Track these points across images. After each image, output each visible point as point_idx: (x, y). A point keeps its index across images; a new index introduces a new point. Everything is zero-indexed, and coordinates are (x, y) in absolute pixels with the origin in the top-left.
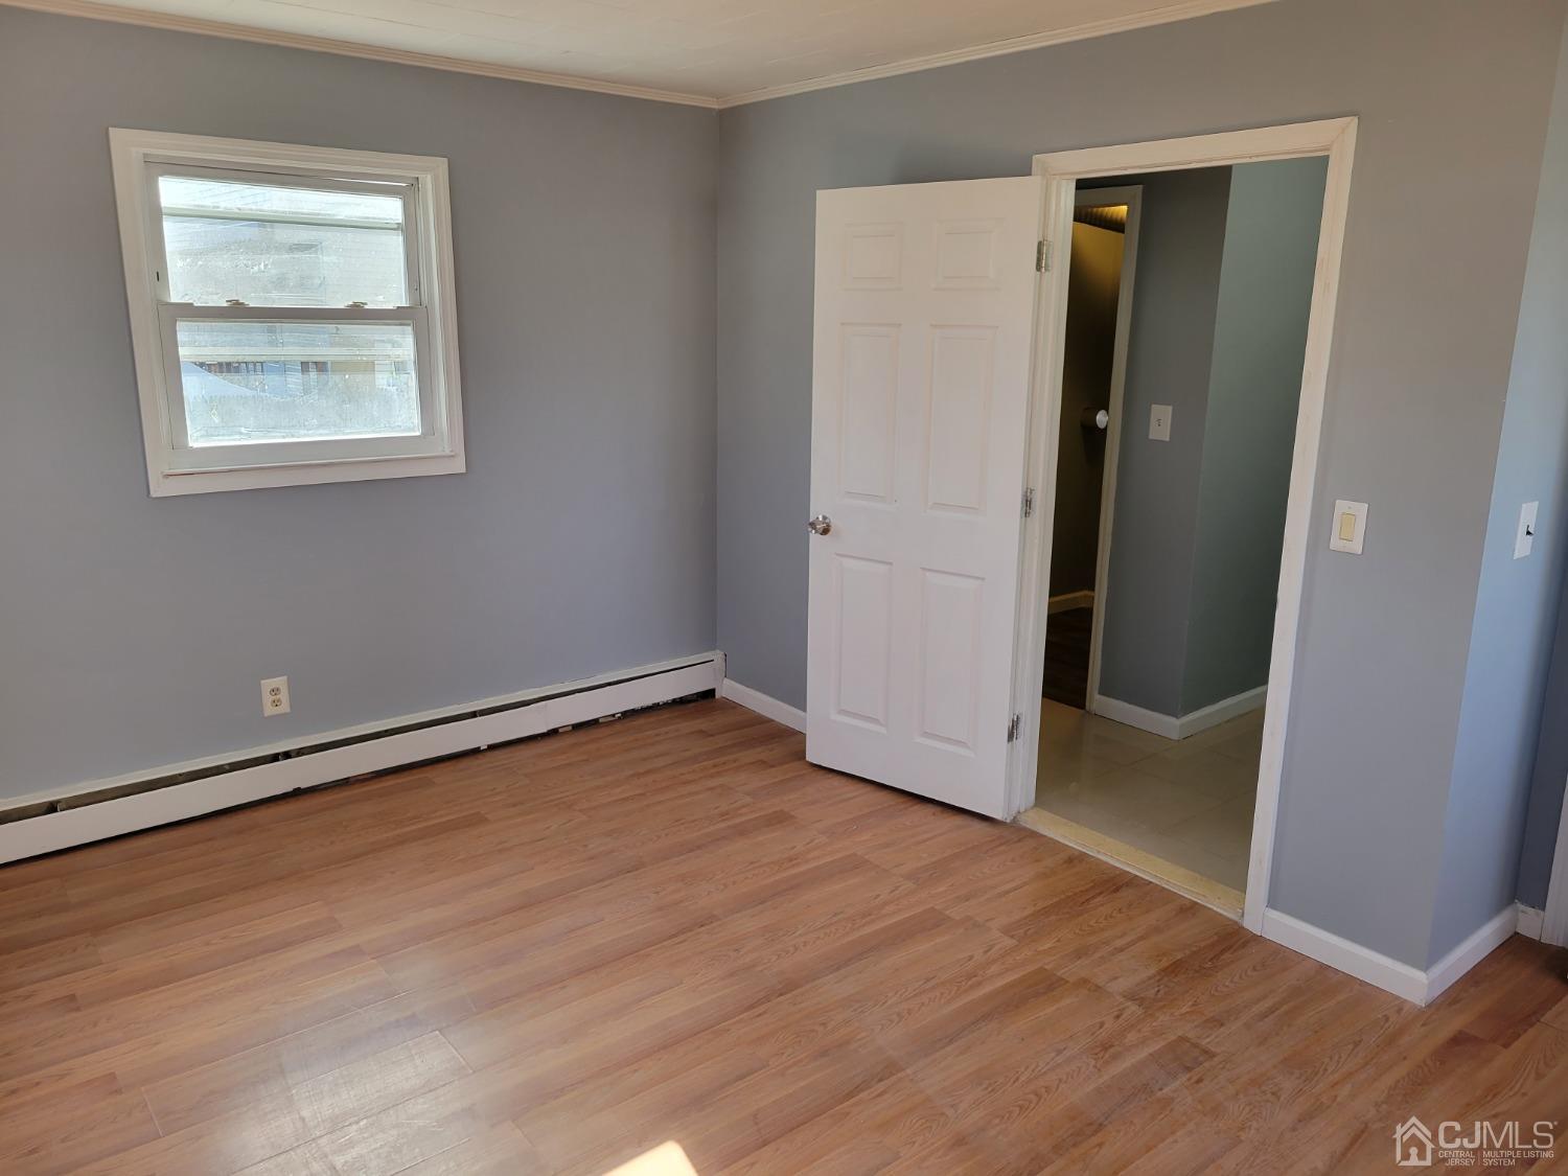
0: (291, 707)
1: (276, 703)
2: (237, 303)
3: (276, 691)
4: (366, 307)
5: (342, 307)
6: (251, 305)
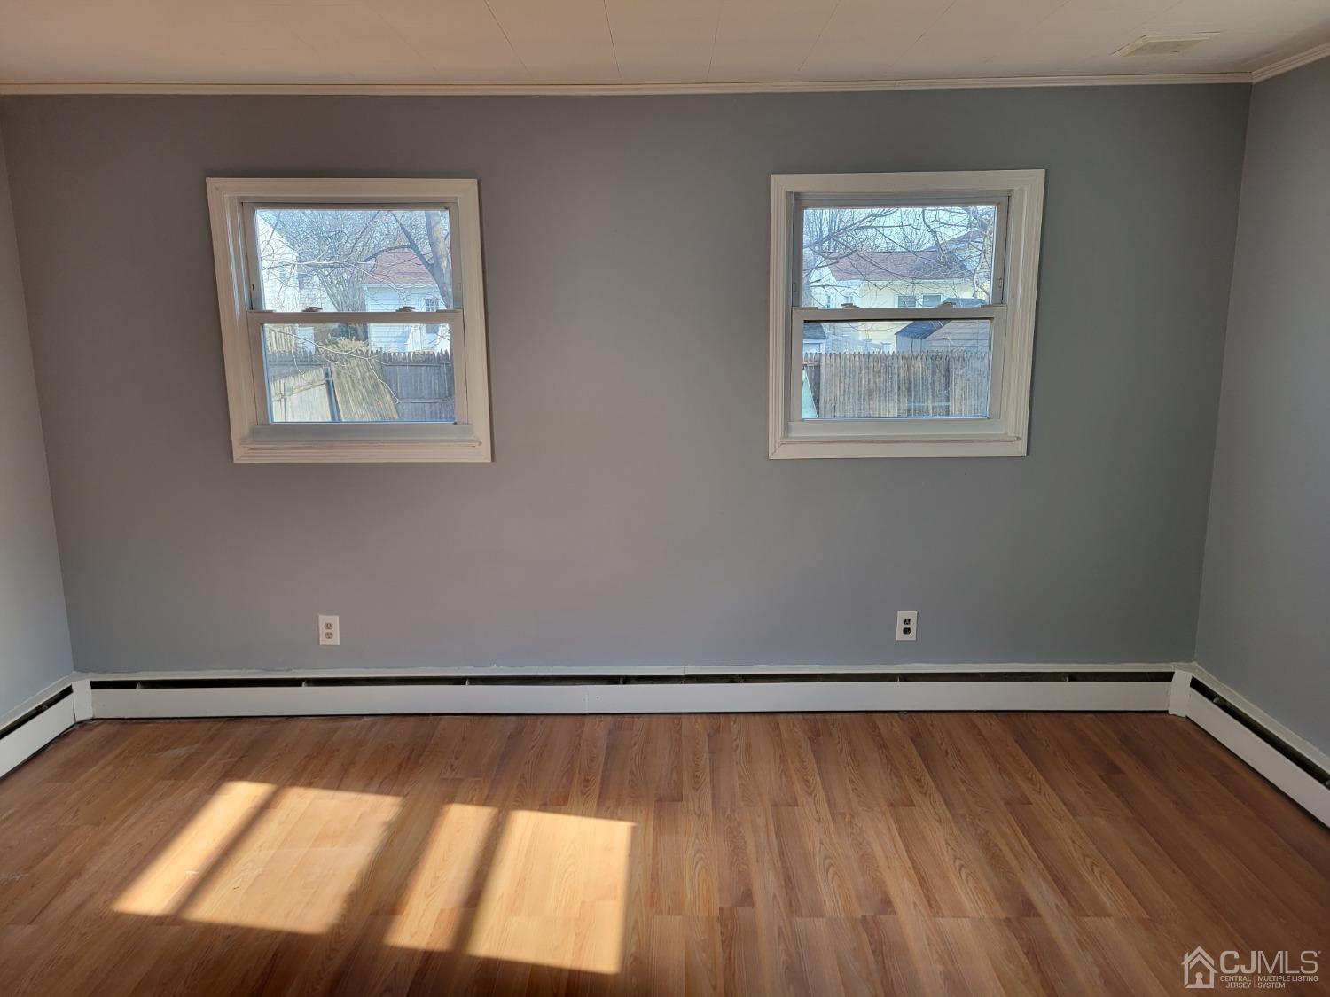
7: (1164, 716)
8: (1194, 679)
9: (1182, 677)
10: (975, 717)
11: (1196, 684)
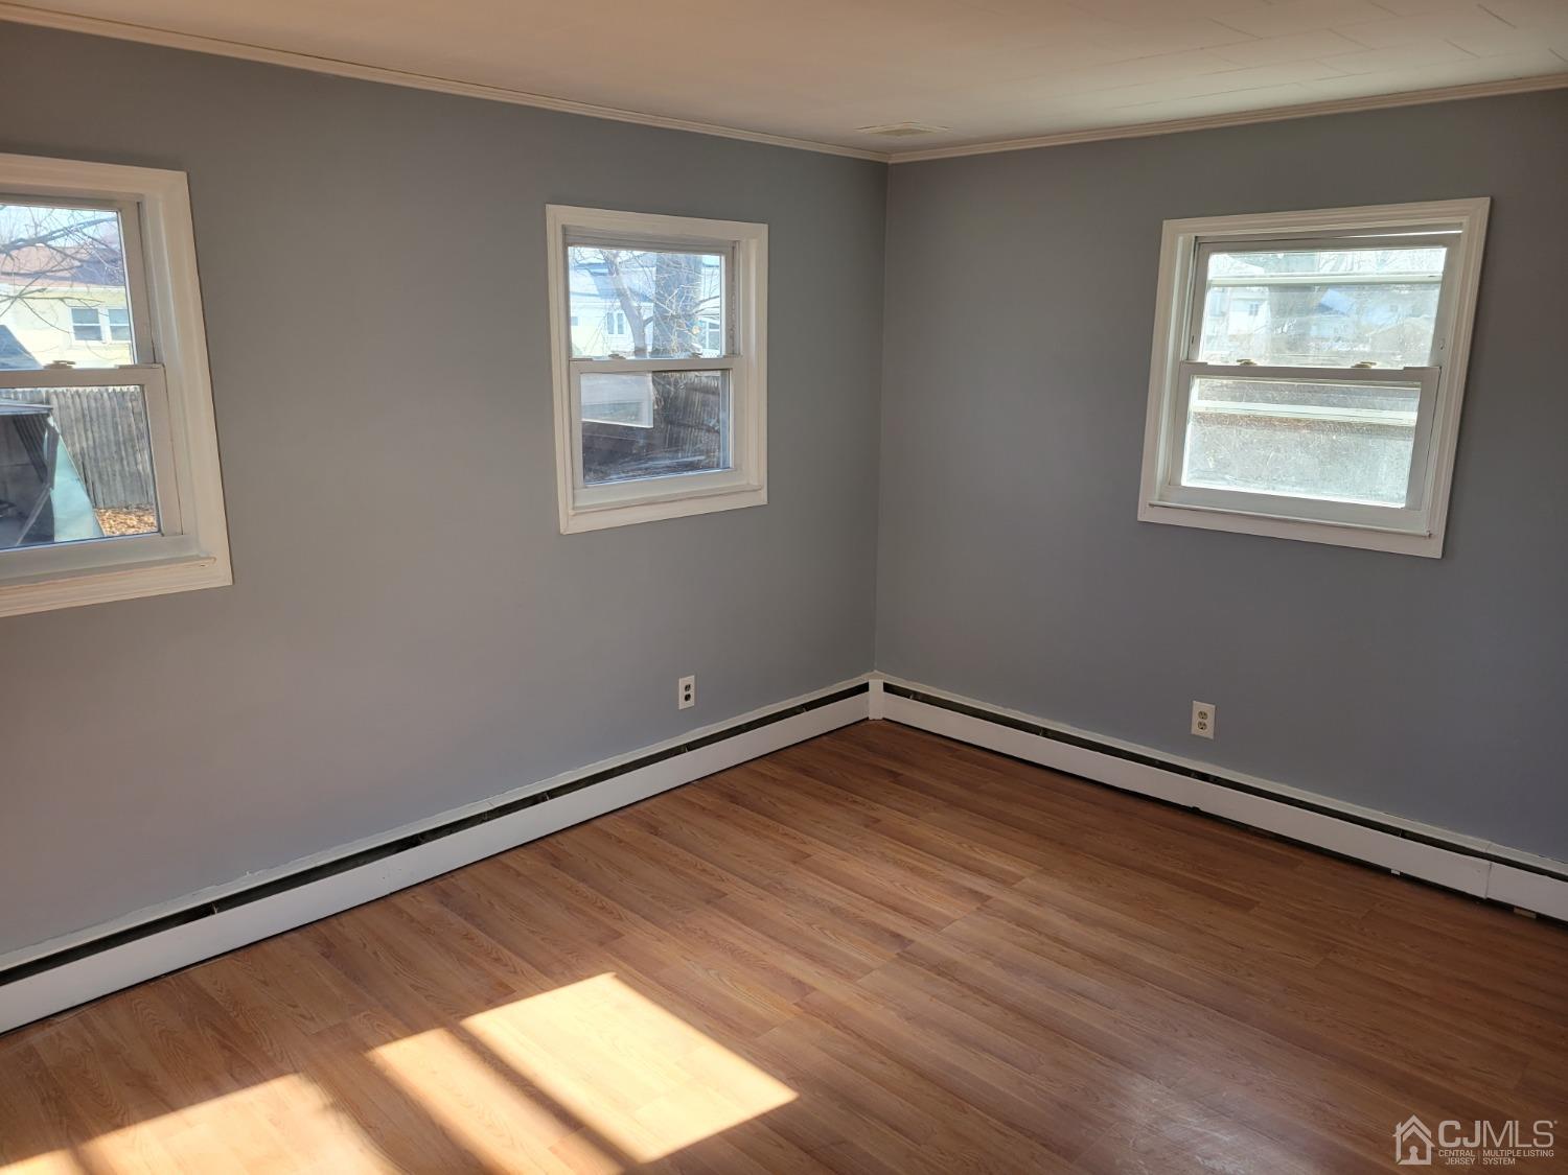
0: (1215, 734)
1: (1202, 726)
2: (1248, 363)
3: (1203, 715)
4: (1373, 367)
5: (1349, 367)
6: (1259, 364)
7: (868, 723)
8: (885, 684)
9: (876, 685)
10: (751, 765)
11: (888, 688)
